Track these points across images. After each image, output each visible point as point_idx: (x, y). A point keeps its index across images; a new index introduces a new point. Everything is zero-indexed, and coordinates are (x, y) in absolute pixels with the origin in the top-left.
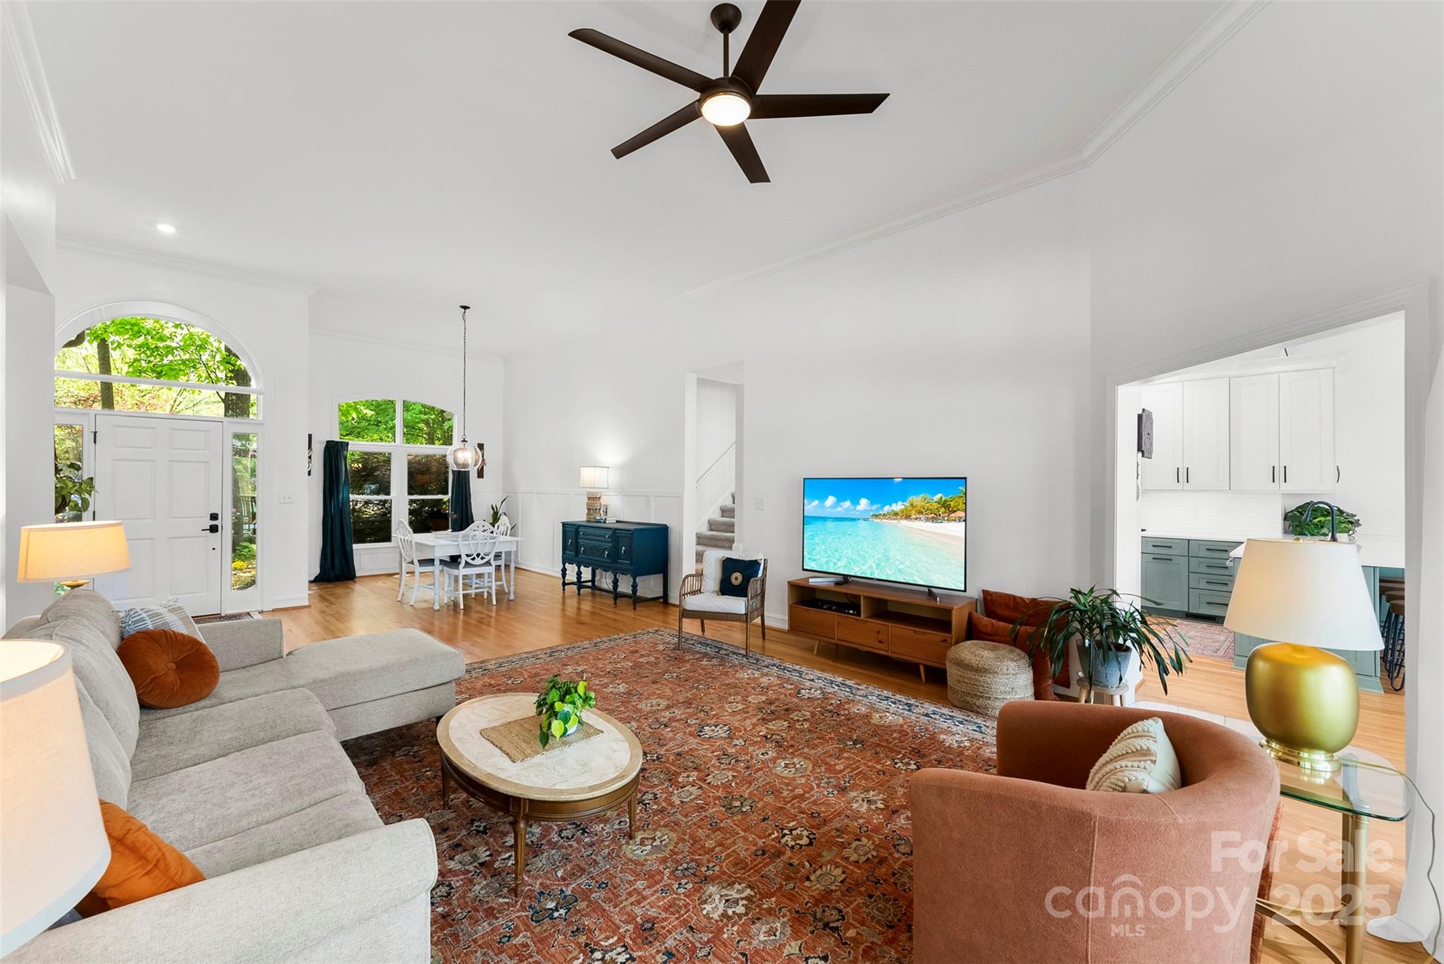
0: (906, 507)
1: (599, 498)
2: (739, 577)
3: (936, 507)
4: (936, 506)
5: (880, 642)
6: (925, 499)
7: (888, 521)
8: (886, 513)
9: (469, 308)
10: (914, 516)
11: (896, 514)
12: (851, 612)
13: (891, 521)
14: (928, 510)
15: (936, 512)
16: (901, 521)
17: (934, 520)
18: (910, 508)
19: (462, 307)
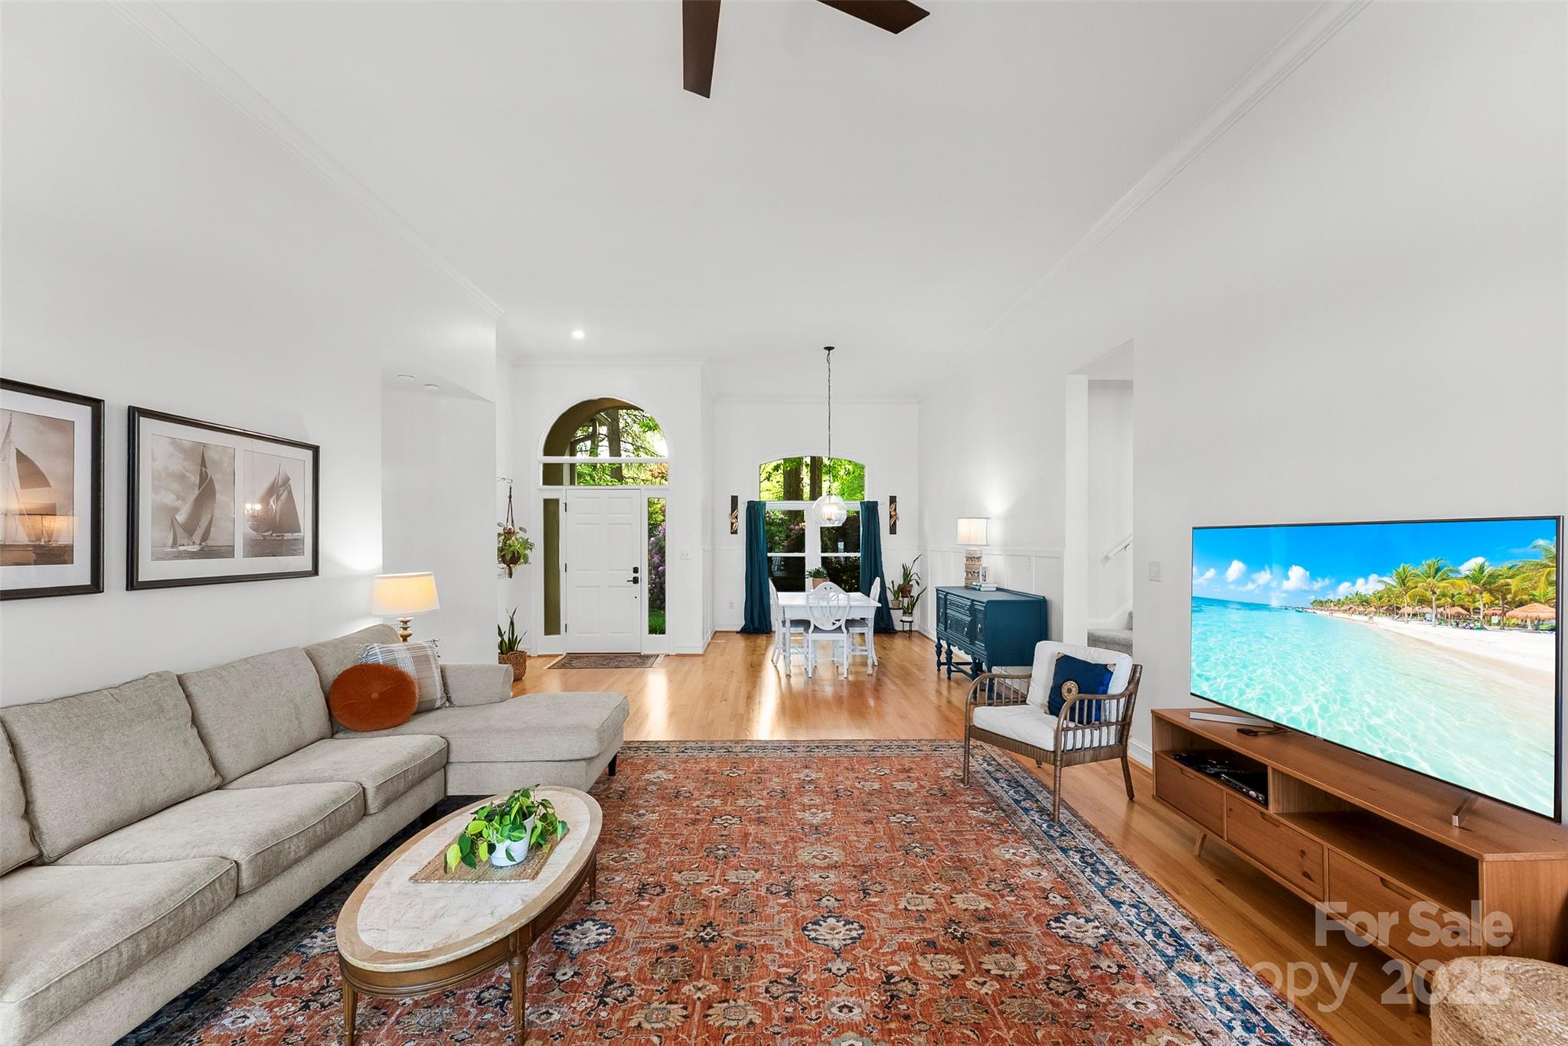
0: (1389, 590)
1: (979, 558)
2: (1074, 689)
3: (1465, 590)
4: (1466, 587)
5: (1306, 875)
6: (1437, 570)
7: (1346, 615)
8: (1342, 599)
9: (832, 348)
10: (1410, 610)
11: (1365, 602)
12: (1252, 793)
13: (1355, 617)
14: (1444, 595)
15: (1467, 601)
16: (1376, 619)
17: (1459, 621)
18: (1398, 590)
19: (826, 348)
